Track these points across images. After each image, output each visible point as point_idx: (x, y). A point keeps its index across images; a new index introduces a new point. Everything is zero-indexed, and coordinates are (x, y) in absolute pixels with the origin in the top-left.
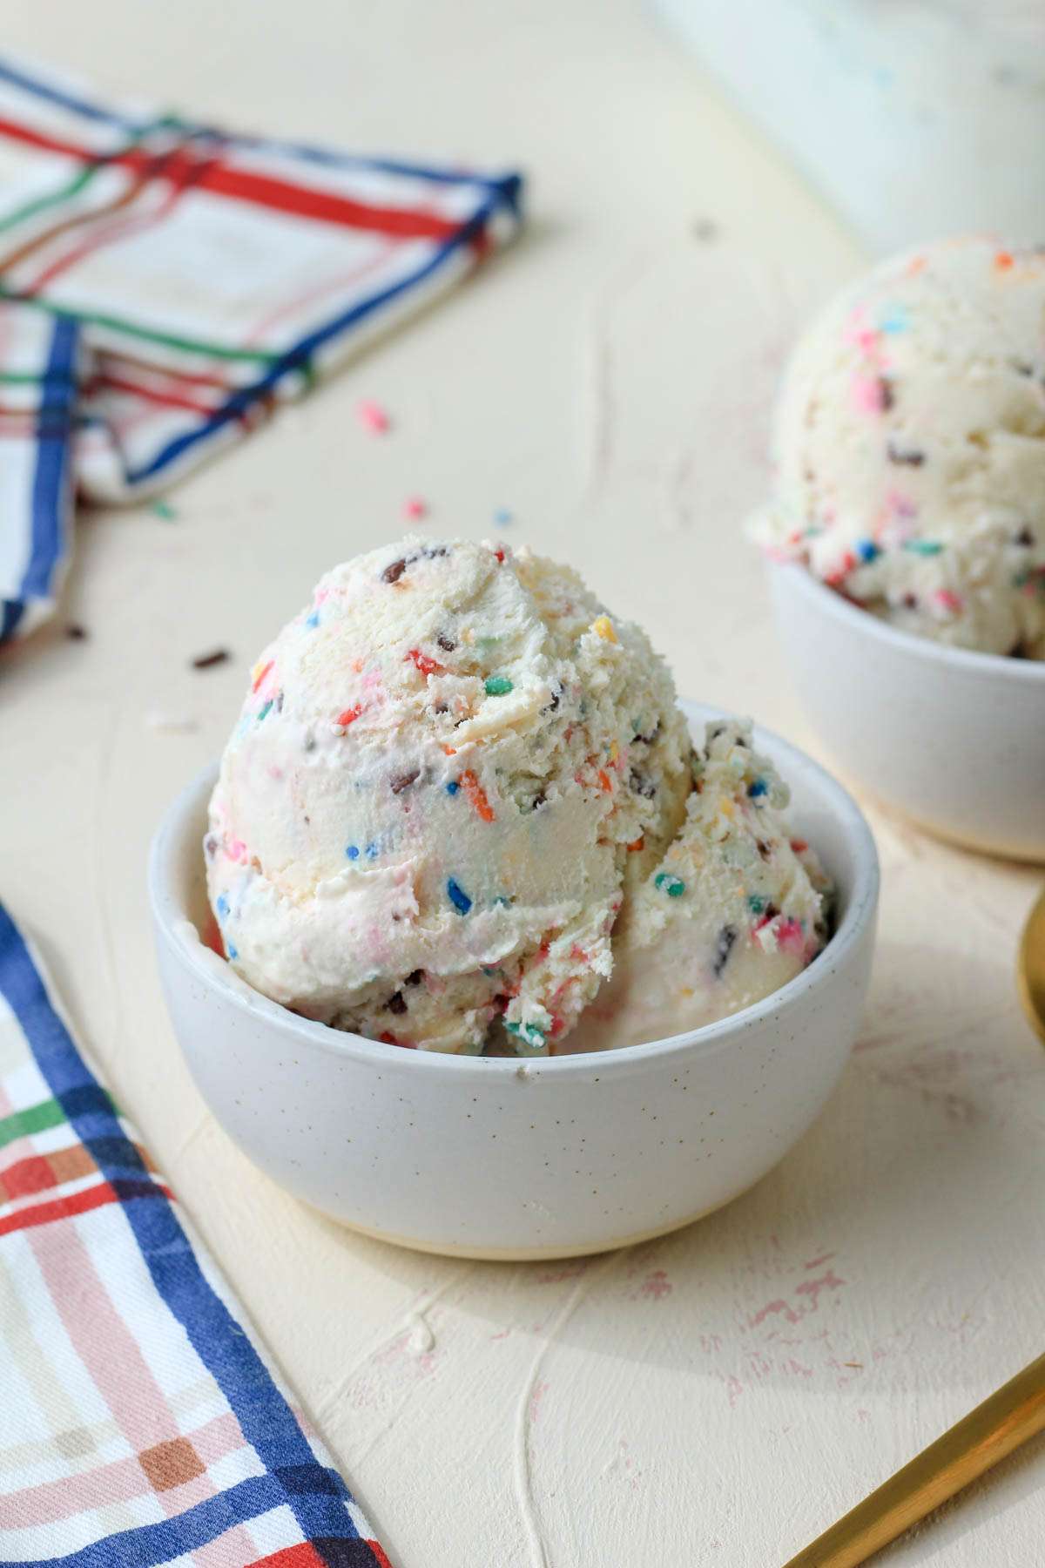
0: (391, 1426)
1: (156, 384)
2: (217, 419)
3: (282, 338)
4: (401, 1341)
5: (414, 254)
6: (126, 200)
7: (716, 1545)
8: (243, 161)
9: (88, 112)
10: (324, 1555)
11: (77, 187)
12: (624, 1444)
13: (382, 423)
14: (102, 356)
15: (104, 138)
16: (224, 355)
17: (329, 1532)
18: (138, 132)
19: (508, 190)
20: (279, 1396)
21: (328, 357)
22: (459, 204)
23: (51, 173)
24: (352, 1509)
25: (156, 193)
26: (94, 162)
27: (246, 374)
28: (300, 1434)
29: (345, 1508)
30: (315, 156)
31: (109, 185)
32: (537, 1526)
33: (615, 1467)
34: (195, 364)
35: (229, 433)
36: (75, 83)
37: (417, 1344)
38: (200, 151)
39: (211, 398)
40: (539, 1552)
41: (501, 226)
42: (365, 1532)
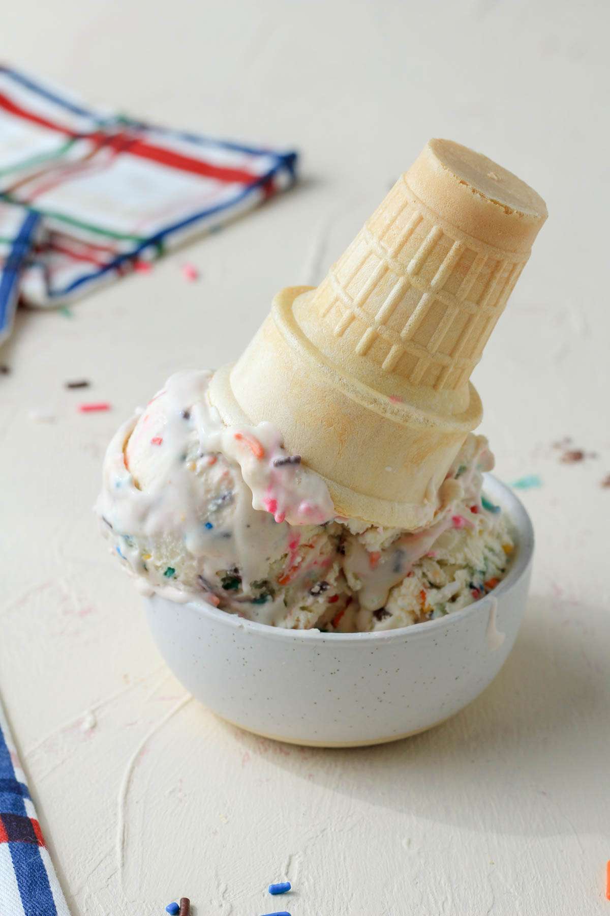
0: (63, 763)
1: (77, 249)
2: (105, 268)
3: (149, 229)
4: (79, 723)
5: (232, 191)
6: (89, 157)
7: (215, 833)
8: (154, 140)
9: (78, 111)
10: (5, 822)
11: (64, 150)
12: (181, 781)
13: (194, 275)
14: (53, 234)
15: (83, 125)
16: (116, 236)
17: (11, 812)
18: (102, 123)
19: (289, 161)
20: (5, 746)
21: (172, 241)
22: (260, 166)
23: (50, 142)
24: (27, 803)
25: (104, 154)
26: (75, 137)
27: (126, 247)
28: (11, 765)
29: (23, 801)
30: (192, 139)
31: (81, 149)
32: (124, 816)
33: (173, 791)
34: (100, 241)
35: (111, 275)
36: (74, 96)
37: (86, 725)
38: (132, 134)
39: (104, 258)
40: (122, 828)
41: (282, 179)
42: (31, 813)
